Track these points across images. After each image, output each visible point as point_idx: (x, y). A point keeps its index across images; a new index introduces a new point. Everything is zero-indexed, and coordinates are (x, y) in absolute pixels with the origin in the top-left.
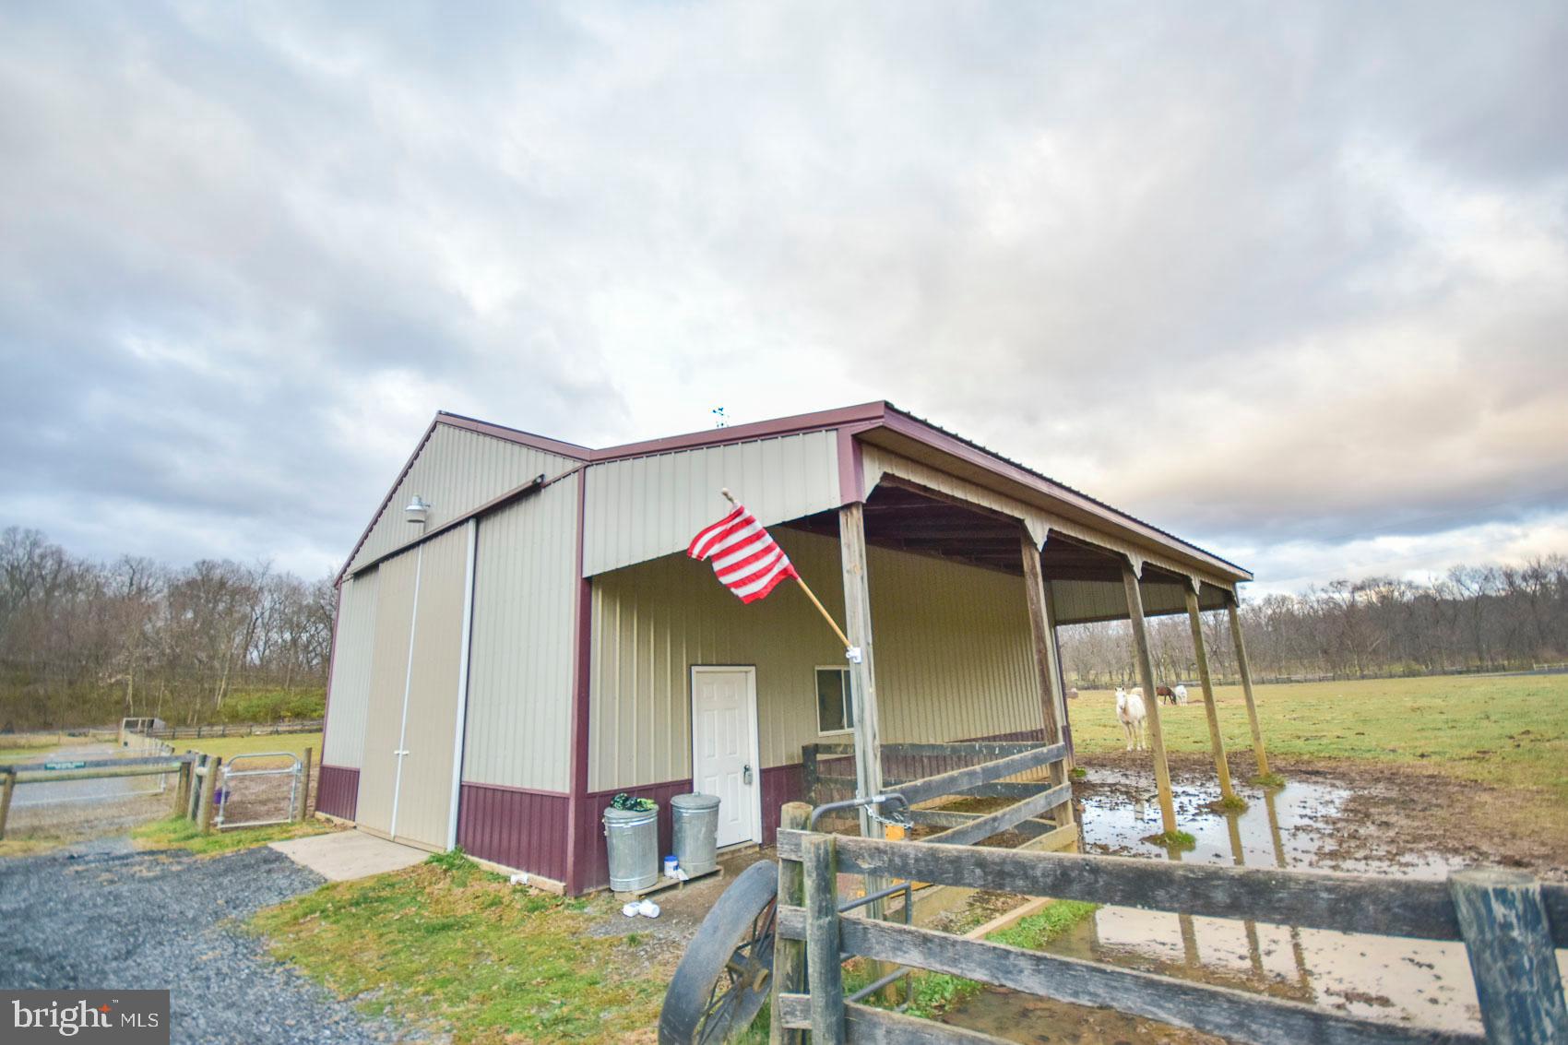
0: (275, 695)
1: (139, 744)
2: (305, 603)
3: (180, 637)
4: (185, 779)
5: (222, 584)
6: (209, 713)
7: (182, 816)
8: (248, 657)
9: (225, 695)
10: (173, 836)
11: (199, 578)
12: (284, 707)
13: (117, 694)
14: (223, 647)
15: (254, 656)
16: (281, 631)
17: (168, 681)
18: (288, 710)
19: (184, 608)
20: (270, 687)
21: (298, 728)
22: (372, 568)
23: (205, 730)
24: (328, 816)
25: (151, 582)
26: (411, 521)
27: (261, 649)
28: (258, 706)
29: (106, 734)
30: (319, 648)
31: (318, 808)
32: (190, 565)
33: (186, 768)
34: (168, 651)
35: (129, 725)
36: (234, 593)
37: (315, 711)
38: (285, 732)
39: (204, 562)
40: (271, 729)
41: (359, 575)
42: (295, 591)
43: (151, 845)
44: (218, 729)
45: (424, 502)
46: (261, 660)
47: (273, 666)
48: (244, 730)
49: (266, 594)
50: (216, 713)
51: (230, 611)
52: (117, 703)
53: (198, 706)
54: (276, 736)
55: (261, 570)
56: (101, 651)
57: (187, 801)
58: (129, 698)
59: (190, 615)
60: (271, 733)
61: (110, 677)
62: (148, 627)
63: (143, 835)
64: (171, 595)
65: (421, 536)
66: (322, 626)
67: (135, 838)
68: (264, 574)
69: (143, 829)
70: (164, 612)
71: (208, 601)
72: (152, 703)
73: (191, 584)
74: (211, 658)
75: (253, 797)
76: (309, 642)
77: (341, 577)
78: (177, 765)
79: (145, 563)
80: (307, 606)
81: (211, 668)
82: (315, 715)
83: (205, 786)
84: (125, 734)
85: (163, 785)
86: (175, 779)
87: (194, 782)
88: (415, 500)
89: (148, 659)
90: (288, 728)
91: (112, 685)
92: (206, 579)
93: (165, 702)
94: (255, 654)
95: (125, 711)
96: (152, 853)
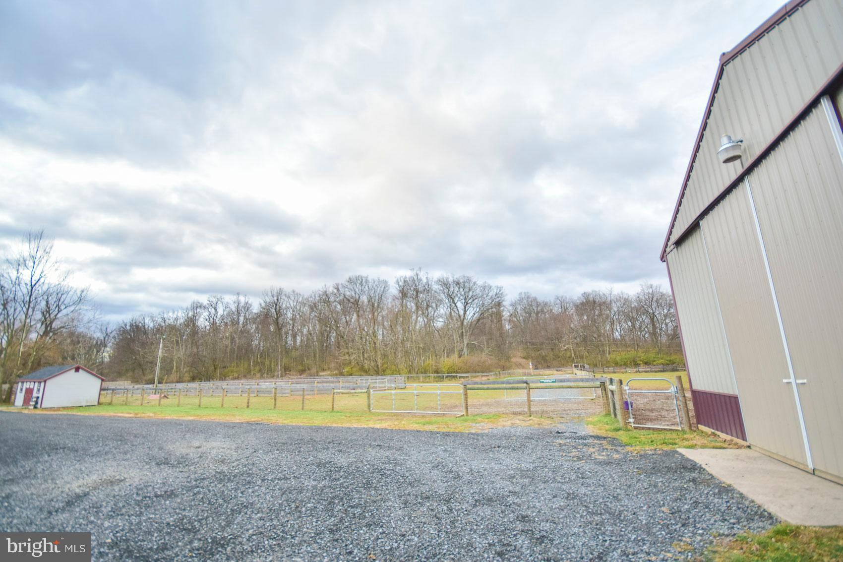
0: (632, 353)
1: (581, 374)
2: (633, 306)
3: (584, 327)
4: (604, 392)
5: (594, 302)
6: (605, 362)
7: (608, 414)
8: (615, 336)
9: (610, 353)
10: (608, 427)
11: (585, 301)
12: (638, 359)
13: (568, 354)
14: (603, 332)
15: (617, 335)
16: (626, 322)
17: (585, 347)
18: (640, 360)
19: (582, 315)
20: (629, 349)
21: (649, 369)
22: (694, 227)
23: (606, 369)
24: (713, 431)
25: (568, 305)
26: (727, 161)
27: (619, 330)
28: (626, 359)
29: (568, 370)
30: (646, 329)
31: (699, 422)
32: (580, 295)
33: (603, 384)
34: (581, 334)
35: (576, 366)
36: (600, 305)
37: (654, 361)
38: (643, 372)
39: (585, 293)
40: (635, 370)
41: (679, 243)
42: (627, 301)
43: (597, 432)
44: (611, 369)
45: (733, 139)
46: (621, 336)
47: (627, 338)
48: (623, 370)
49: (614, 304)
50: (608, 362)
51: (600, 315)
52: (569, 357)
53: (600, 359)
54: (639, 373)
55: (609, 293)
56: (558, 336)
57: (609, 405)
58: (573, 355)
59: (585, 318)
60: (636, 372)
61: (564, 346)
62: (572, 325)
63: (591, 423)
64: (577, 310)
65: (740, 171)
66: (644, 317)
67: (587, 425)
68: (610, 294)
69: (590, 419)
70: (576, 318)
71: (591, 310)
72: (582, 357)
73: (582, 304)
74: (599, 336)
75: (643, 406)
76: (641, 326)
77: (665, 251)
78: (598, 383)
79: (564, 298)
80: (635, 307)
81: (600, 341)
82: (655, 363)
83: (617, 397)
84: (576, 371)
85: (595, 395)
86: (599, 391)
87: (610, 394)
88: (725, 140)
89: (575, 338)
90: (643, 370)
91: (566, 350)
92: (588, 302)
93: (587, 357)
94: (617, 334)
95: (573, 361)
96: (598, 437)
